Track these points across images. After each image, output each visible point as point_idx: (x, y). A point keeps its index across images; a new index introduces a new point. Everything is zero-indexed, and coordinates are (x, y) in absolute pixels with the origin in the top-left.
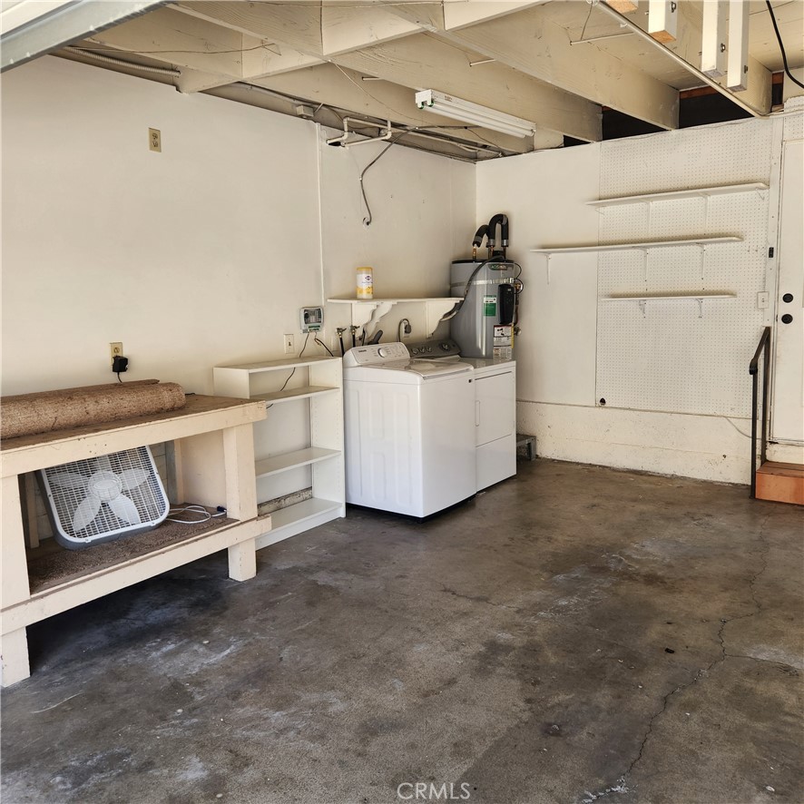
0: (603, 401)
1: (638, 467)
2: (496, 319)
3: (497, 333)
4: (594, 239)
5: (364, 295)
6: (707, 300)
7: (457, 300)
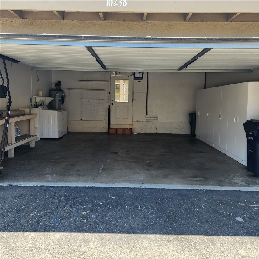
0: (81, 119)
1: (88, 131)
2: (61, 102)
3: (61, 105)
4: (79, 88)
5: (41, 96)
6: (100, 101)
7: (53, 98)
